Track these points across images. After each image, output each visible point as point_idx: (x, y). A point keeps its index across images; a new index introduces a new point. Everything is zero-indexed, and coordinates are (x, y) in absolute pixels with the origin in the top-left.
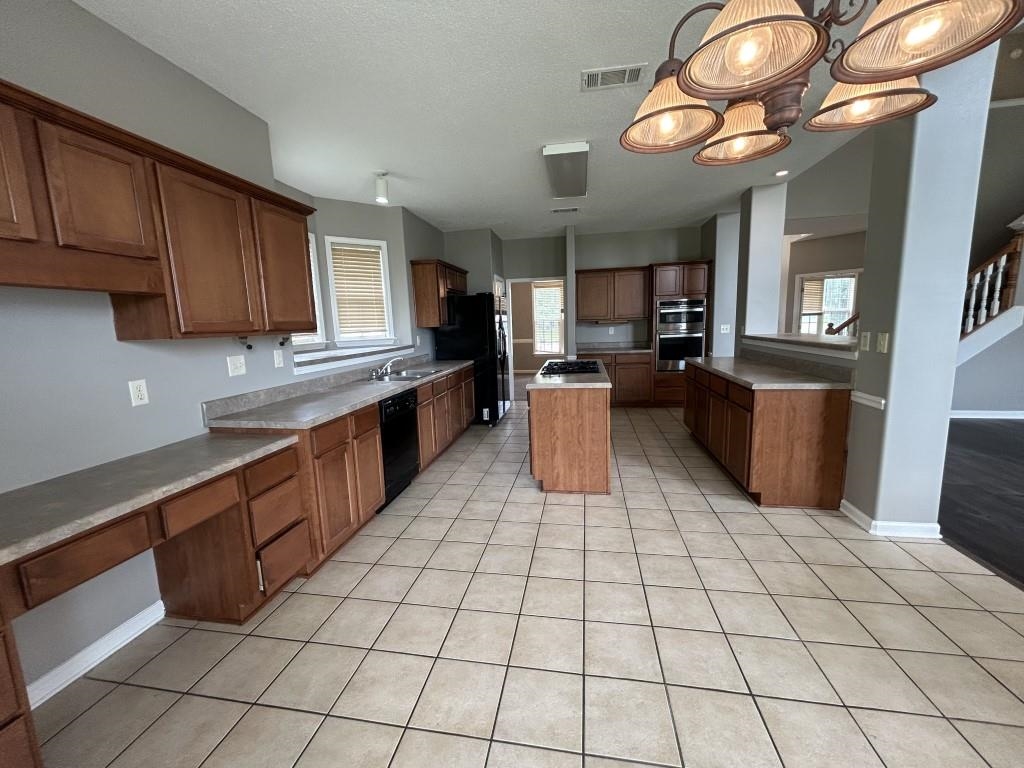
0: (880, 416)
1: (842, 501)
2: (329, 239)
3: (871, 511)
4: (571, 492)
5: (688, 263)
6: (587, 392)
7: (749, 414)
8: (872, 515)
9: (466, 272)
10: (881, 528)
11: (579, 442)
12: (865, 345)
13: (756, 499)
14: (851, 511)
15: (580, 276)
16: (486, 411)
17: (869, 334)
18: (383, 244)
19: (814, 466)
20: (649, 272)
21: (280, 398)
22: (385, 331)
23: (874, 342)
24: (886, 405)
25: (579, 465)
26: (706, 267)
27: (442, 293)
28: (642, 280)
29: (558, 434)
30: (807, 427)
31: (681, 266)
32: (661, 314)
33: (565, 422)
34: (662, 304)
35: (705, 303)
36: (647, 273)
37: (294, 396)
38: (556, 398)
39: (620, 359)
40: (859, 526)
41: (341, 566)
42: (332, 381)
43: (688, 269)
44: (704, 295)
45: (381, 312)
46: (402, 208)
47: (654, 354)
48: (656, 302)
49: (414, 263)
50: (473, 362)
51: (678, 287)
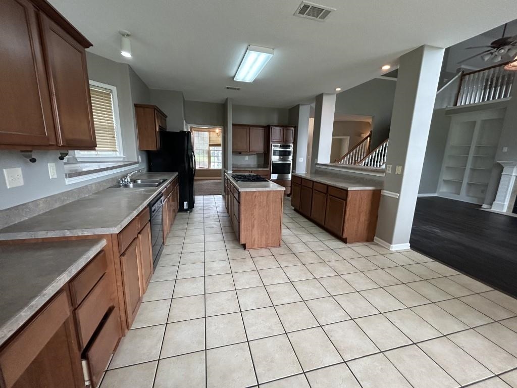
0: (397, 201)
1: (375, 237)
3: (390, 242)
4: (261, 248)
5: (286, 126)
6: (272, 193)
7: (345, 202)
8: (391, 243)
9: (167, 117)
10: (395, 247)
11: (267, 220)
12: (389, 170)
13: (344, 241)
14: (379, 241)
15: (233, 127)
16: (186, 203)
17: (391, 166)
18: (114, 88)
19: (366, 223)
20: (268, 129)
21: (57, 205)
22: (116, 151)
23: (394, 169)
24: (399, 196)
25: (266, 232)
26: (293, 129)
27: (157, 130)
28: (263, 133)
29: (256, 217)
30: (365, 206)
31: (283, 127)
32: (273, 150)
33: (259, 210)
34: (274, 146)
35: (292, 147)
37: (68, 202)
38: (255, 196)
40: (384, 248)
41: (138, 332)
42: (94, 188)
43: (285, 130)
44: (292, 143)
45: (113, 137)
46: (129, 65)
47: (270, 170)
48: (271, 144)
49: (137, 106)
50: (178, 173)
51: (281, 138)
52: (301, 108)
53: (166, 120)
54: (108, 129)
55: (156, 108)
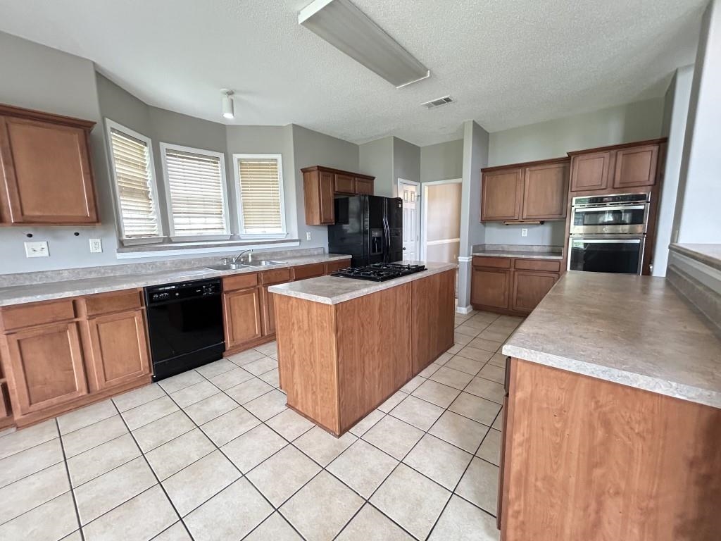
2: (236, 157)
4: (306, 416)
5: (626, 147)
6: (314, 305)
9: (374, 178)
11: (311, 363)
18: (279, 157)
22: (280, 227)
25: (312, 389)
28: (561, 174)
29: (295, 348)
31: (615, 151)
32: (576, 213)
33: (299, 335)
34: (577, 201)
36: (565, 165)
38: (292, 307)
39: (520, 265)
43: (623, 155)
44: (649, 188)
45: (278, 212)
46: (293, 125)
47: (565, 261)
48: (572, 199)
49: (304, 171)
50: (351, 256)
51: (605, 180)
53: (373, 183)
55: (320, 169)
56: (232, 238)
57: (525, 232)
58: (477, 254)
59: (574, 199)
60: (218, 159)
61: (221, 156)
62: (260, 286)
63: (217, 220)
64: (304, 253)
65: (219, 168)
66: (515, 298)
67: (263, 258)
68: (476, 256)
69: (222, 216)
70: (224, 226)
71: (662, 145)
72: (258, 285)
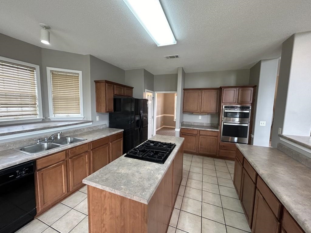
2: (49, 69)
5: (242, 87)
9: (133, 88)
15: (185, 91)
18: (80, 72)
20: (220, 91)
22: (79, 113)
26: (252, 89)
28: (216, 95)
31: (238, 88)
32: (225, 112)
34: (225, 107)
35: (250, 109)
36: (219, 91)
38: (105, 196)
39: (202, 133)
43: (241, 90)
44: (250, 104)
45: (78, 104)
46: (90, 55)
47: (220, 132)
48: (223, 106)
49: (96, 82)
50: (123, 130)
51: (235, 99)
52: (263, 64)
53: (132, 90)
54: (75, 99)
55: (107, 82)
56: (43, 121)
57: (200, 117)
58: (183, 127)
59: (224, 106)
60: (35, 69)
61: (38, 67)
62: (67, 159)
63: (32, 109)
64: (95, 129)
65: (35, 75)
66: (199, 147)
67: (68, 135)
68: (182, 128)
69: (36, 106)
70: (38, 113)
71: (255, 88)
72: (66, 158)
